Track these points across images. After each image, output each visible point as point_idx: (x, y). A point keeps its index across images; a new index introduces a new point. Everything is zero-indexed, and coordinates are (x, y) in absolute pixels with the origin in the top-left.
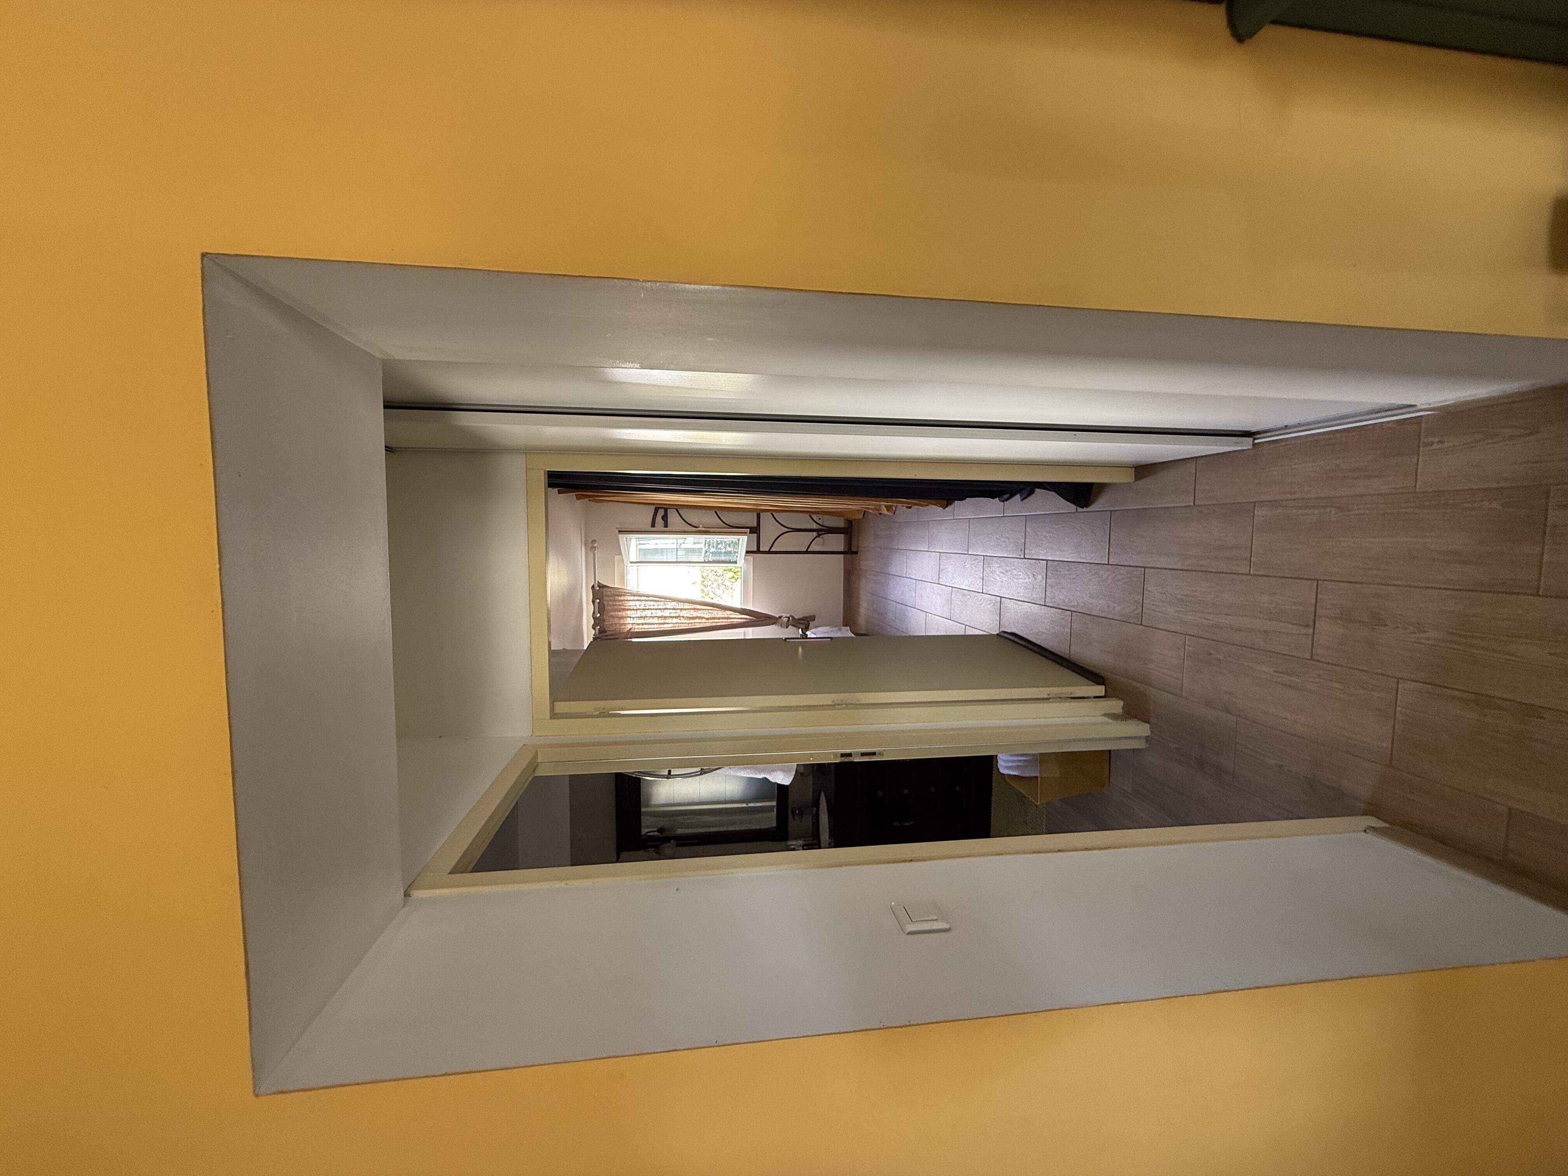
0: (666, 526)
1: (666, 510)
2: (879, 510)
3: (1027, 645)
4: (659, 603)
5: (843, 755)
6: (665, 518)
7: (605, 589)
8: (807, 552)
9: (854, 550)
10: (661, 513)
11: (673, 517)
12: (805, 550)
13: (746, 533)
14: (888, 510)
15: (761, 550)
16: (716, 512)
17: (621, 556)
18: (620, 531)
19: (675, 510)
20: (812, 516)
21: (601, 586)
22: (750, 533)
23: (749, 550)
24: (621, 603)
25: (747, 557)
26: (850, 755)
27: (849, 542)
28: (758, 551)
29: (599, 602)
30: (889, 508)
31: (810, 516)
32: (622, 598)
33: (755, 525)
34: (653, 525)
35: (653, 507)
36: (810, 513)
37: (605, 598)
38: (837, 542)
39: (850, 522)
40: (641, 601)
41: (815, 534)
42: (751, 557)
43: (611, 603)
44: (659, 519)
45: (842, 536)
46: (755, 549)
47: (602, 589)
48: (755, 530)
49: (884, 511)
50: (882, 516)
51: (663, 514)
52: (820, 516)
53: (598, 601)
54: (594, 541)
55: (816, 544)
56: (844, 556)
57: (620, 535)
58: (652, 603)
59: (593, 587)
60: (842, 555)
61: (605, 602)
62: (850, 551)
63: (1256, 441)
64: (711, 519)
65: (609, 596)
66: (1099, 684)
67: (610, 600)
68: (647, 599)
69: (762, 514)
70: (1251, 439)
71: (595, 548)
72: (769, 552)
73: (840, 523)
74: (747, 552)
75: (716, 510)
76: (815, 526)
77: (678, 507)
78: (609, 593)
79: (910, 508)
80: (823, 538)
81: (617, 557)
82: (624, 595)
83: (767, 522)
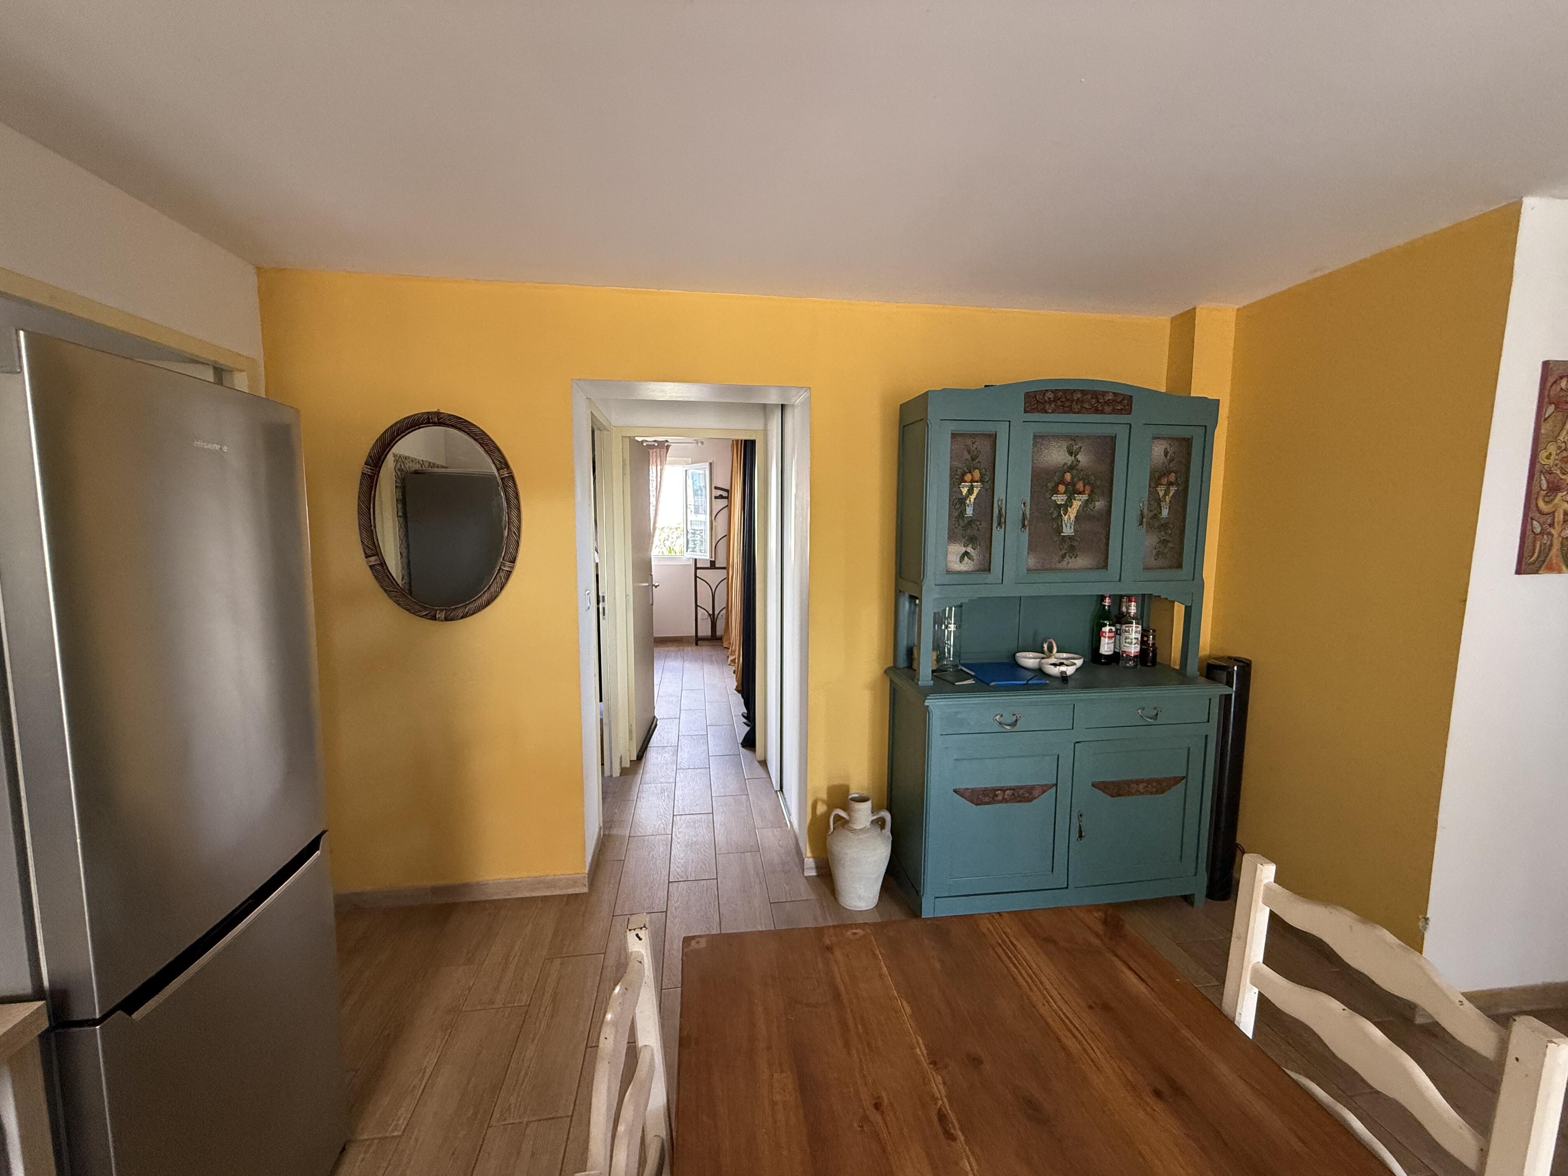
0: (716, 498)
1: (727, 498)
2: (731, 655)
3: (651, 730)
4: (655, 491)
5: (603, 597)
6: (721, 497)
7: (665, 450)
8: (696, 606)
9: (699, 642)
10: (725, 494)
11: (723, 503)
12: (698, 604)
13: (711, 557)
14: (731, 660)
15: (698, 571)
16: (726, 536)
17: (690, 462)
18: (711, 464)
19: (727, 504)
20: (725, 610)
21: (668, 447)
22: (711, 561)
23: (698, 561)
24: (654, 462)
25: (691, 560)
26: (604, 601)
27: (704, 639)
28: (696, 568)
29: (654, 445)
30: (733, 661)
31: (724, 608)
32: (659, 463)
33: (717, 566)
34: (716, 488)
35: (728, 488)
36: (727, 608)
37: (658, 450)
38: (705, 630)
39: (720, 639)
40: (657, 477)
41: (711, 612)
42: (692, 563)
43: (654, 454)
44: (720, 492)
45: (710, 634)
46: (698, 566)
47: (665, 448)
48: (713, 565)
49: (731, 658)
50: (726, 658)
51: (724, 495)
52: (724, 616)
53: (656, 444)
54: (702, 443)
55: (703, 614)
56: (693, 636)
57: (708, 464)
58: (655, 487)
59: (667, 441)
60: (694, 634)
61: (655, 450)
62: (698, 640)
63: (778, 792)
64: (721, 531)
65: (660, 452)
66: (637, 757)
67: (656, 454)
68: (658, 482)
69: (725, 571)
70: (779, 789)
71: (697, 443)
72: (696, 577)
73: (719, 632)
74: (696, 560)
75: (728, 536)
76: (716, 612)
77: (729, 507)
78: (662, 453)
79: (734, 673)
80: (708, 619)
81: (690, 460)
82: (661, 465)
83: (720, 575)
